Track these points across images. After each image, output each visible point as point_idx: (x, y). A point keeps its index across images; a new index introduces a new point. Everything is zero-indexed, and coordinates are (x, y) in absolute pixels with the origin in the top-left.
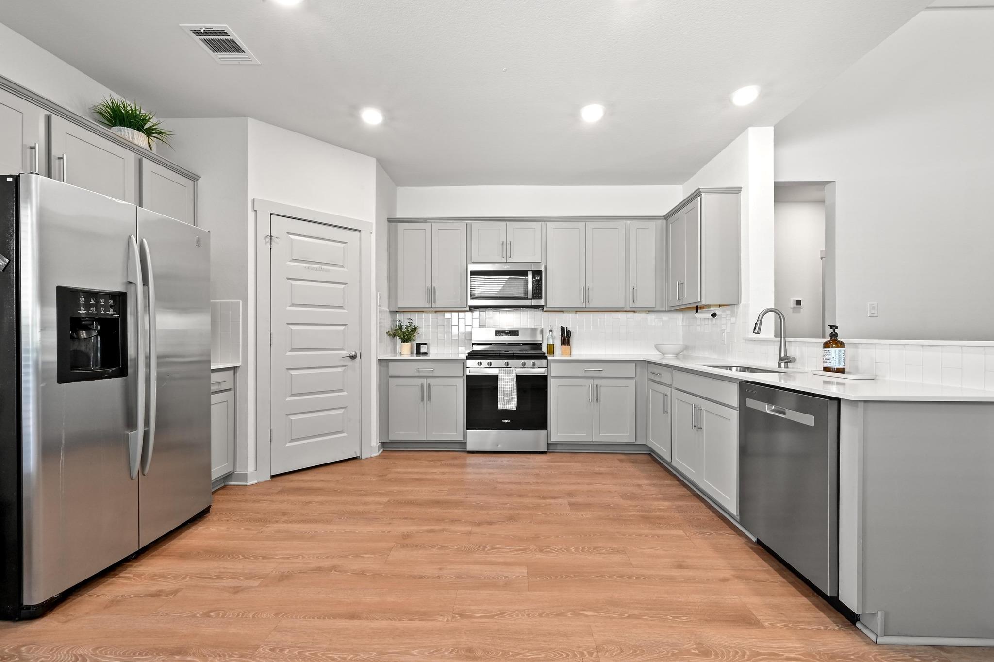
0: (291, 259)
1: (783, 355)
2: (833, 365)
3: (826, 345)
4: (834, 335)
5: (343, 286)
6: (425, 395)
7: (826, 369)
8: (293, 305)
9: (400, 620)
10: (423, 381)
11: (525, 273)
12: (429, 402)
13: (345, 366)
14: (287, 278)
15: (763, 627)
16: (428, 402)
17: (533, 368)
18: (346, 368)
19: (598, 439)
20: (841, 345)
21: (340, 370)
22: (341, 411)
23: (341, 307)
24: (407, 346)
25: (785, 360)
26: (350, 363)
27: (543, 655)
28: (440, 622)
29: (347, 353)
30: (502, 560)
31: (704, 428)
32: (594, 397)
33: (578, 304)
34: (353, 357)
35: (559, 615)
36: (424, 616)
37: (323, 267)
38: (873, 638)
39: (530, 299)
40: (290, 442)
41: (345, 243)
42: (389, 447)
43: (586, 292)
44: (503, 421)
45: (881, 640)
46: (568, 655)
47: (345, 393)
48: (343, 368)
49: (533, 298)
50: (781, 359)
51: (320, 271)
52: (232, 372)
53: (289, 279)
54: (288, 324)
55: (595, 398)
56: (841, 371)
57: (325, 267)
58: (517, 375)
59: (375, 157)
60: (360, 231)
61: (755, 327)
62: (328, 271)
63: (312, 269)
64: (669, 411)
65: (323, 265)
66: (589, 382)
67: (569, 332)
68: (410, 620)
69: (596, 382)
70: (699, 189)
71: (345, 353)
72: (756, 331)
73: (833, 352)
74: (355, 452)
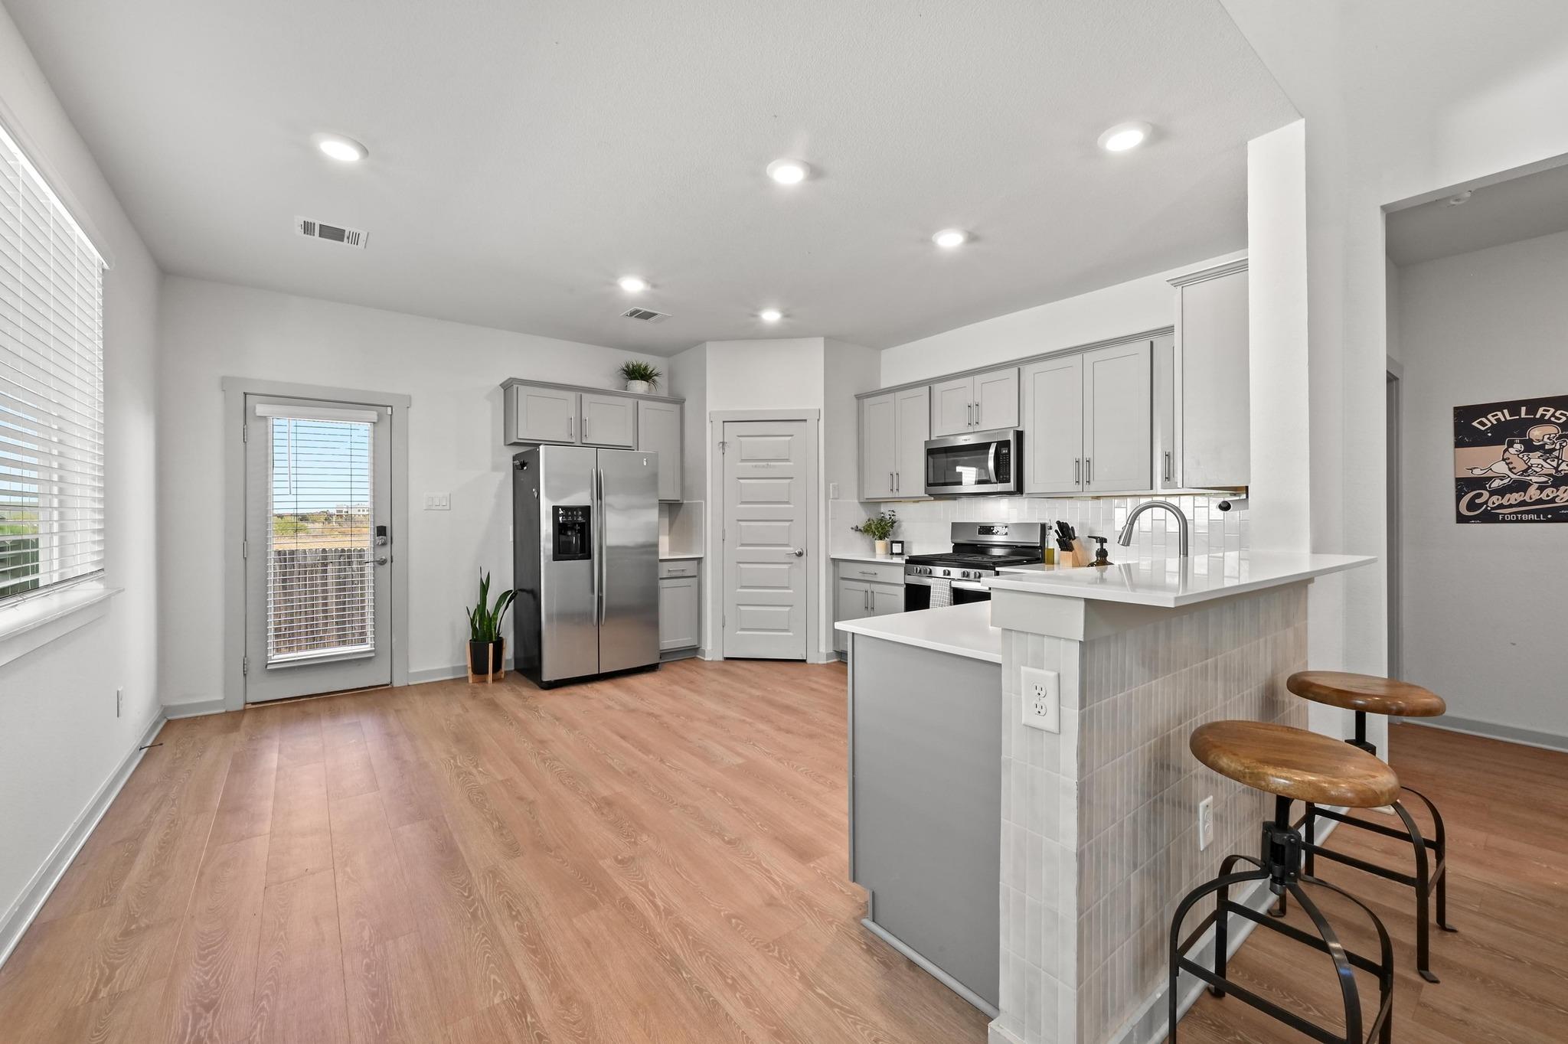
0: (737, 460)
5: (788, 481)
6: (869, 604)
8: (743, 503)
10: (867, 586)
11: (987, 446)
12: (872, 611)
13: (792, 563)
18: (792, 565)
21: (786, 567)
22: (787, 609)
23: (787, 503)
24: (880, 545)
26: (796, 560)
29: (793, 549)
34: (800, 554)
37: (769, 463)
39: (994, 483)
40: (740, 631)
41: (791, 435)
43: (1083, 467)
47: (791, 591)
48: (789, 565)
49: (999, 481)
51: (767, 467)
52: (696, 562)
53: (739, 478)
54: (739, 520)
57: (772, 464)
58: (951, 588)
59: (822, 336)
60: (805, 421)
62: (774, 466)
71: (790, 550)
74: (802, 655)
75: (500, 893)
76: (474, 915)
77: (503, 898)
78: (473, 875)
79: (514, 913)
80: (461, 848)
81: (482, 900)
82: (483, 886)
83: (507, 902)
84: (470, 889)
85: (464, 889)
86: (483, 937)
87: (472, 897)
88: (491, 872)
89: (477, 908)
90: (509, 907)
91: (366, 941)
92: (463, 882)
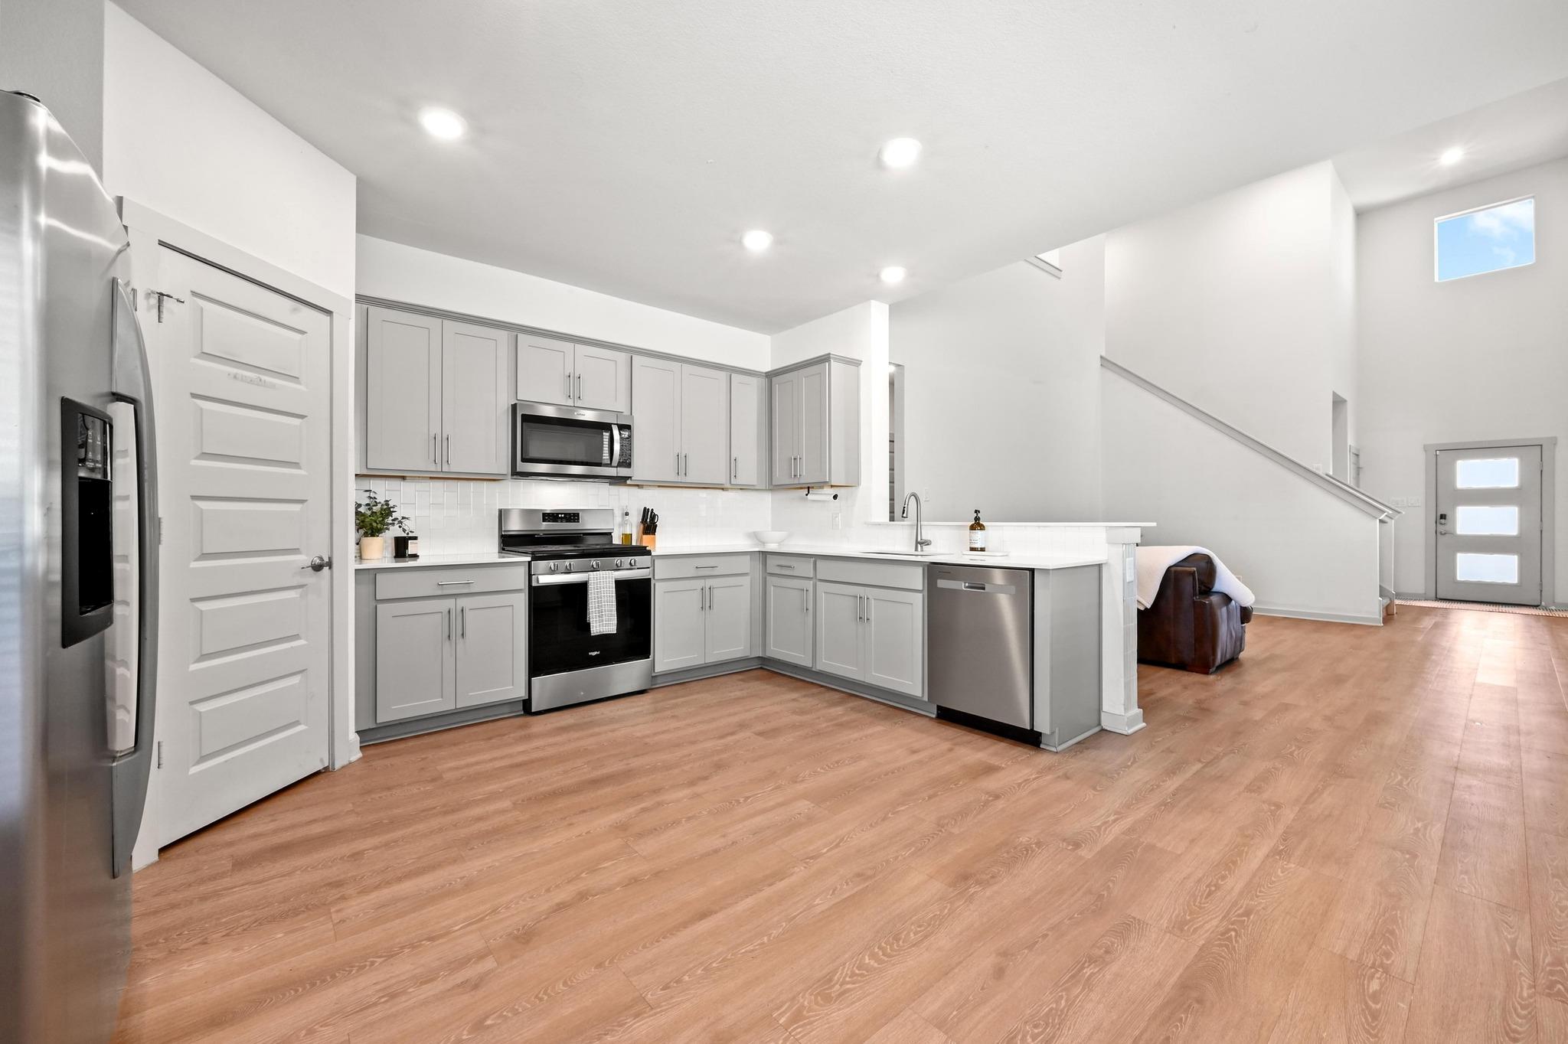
0: (200, 352)
1: (919, 539)
2: (978, 545)
3: (972, 528)
4: (977, 519)
5: (299, 421)
6: (454, 629)
7: (972, 549)
8: (205, 455)
9: (760, 891)
10: (449, 603)
11: (607, 427)
12: (461, 639)
13: (304, 586)
14: (191, 394)
15: (1003, 768)
16: (460, 641)
17: (631, 570)
18: (305, 589)
19: (711, 659)
20: (982, 527)
21: (293, 593)
22: (295, 680)
23: (296, 465)
25: (921, 543)
26: (311, 578)
27: (913, 849)
28: (800, 872)
29: (306, 558)
30: (771, 803)
31: (872, 618)
32: (706, 603)
33: (671, 477)
34: (317, 568)
35: (884, 819)
36: (778, 875)
37: (264, 378)
38: (1054, 749)
39: (614, 467)
40: (198, 763)
41: (303, 332)
42: (374, 737)
43: (682, 462)
44: (590, 654)
45: (1060, 748)
46: (929, 840)
47: (302, 642)
48: (300, 590)
49: (620, 465)
50: (917, 543)
51: (258, 385)
53: (194, 396)
54: (194, 498)
55: (708, 605)
56: (982, 550)
57: (268, 379)
58: (616, 581)
59: (355, 174)
60: (329, 313)
61: (904, 511)
62: (273, 386)
63: (243, 379)
64: (811, 608)
65: (263, 374)
66: (700, 583)
67: (653, 516)
68: (770, 885)
69: (709, 582)
70: (830, 354)
72: (905, 515)
73: (979, 533)
74: (322, 760)
75: (1200, 908)
76: (1247, 913)
77: (1204, 903)
78: (1202, 942)
79: (1213, 888)
80: (1173, 980)
81: (1224, 917)
82: (1207, 926)
83: (1206, 898)
84: (1223, 934)
85: (1229, 939)
86: (1259, 896)
87: (1230, 926)
88: (1182, 930)
89: (1239, 916)
90: (1209, 894)
91: (1378, 978)
92: (1220, 946)
